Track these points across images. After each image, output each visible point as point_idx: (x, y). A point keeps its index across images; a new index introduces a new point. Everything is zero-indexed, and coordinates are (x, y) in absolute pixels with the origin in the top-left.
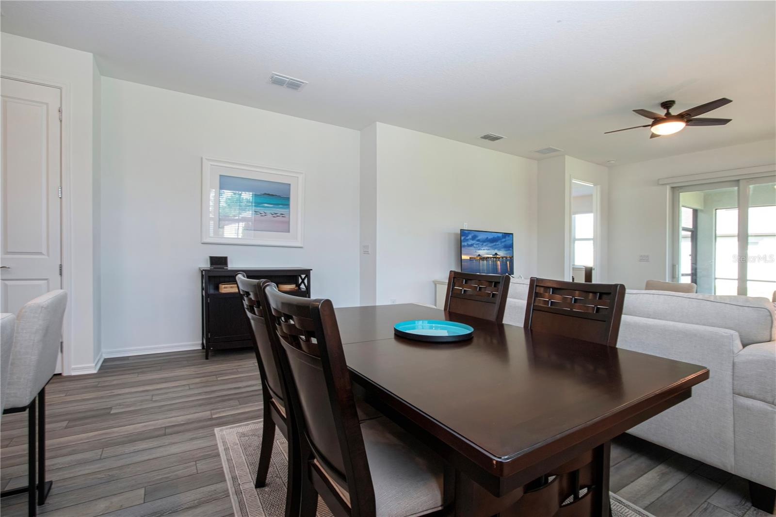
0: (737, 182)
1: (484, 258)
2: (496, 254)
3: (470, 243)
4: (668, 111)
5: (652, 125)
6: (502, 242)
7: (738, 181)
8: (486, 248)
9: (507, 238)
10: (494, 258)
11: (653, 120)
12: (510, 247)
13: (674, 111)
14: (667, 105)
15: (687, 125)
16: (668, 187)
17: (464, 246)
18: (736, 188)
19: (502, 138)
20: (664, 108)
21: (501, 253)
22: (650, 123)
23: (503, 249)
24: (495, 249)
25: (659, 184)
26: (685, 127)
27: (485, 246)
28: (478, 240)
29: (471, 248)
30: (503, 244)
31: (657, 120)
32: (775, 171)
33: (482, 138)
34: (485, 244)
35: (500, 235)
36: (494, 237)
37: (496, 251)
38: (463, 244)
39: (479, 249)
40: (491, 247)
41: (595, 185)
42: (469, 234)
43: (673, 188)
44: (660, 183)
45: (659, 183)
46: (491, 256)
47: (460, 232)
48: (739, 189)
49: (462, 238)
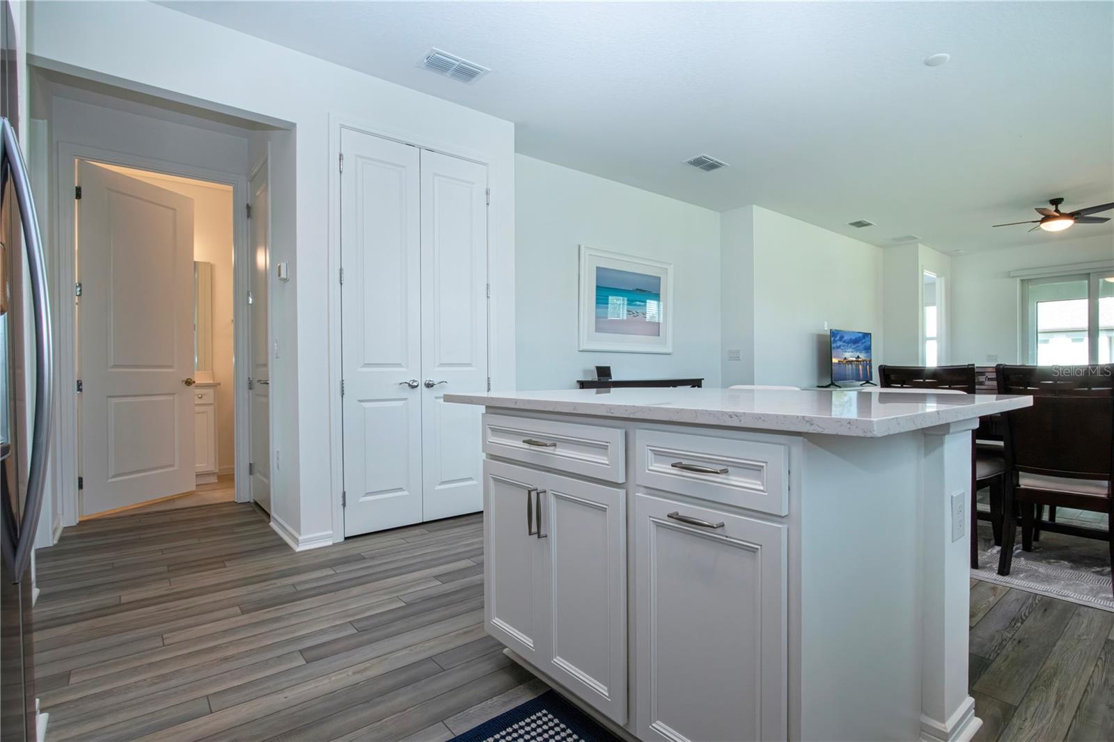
0: (1087, 276)
1: (849, 361)
2: (858, 357)
3: (838, 345)
4: (1057, 208)
5: (1042, 221)
6: (863, 343)
7: (1089, 274)
8: (850, 350)
9: (867, 339)
10: (857, 361)
11: (1043, 216)
12: (868, 349)
13: (1063, 208)
14: (1056, 202)
15: (1075, 222)
16: (1018, 280)
17: (834, 348)
18: (1086, 282)
19: (871, 224)
20: (1053, 205)
21: (863, 356)
22: (1040, 219)
23: (863, 352)
24: (857, 351)
25: (1009, 277)
26: (1073, 225)
27: (850, 347)
28: (844, 342)
29: (839, 350)
30: (864, 345)
31: (1047, 218)
32: (1112, 267)
33: (850, 224)
34: (849, 345)
35: (861, 335)
36: (856, 338)
37: (858, 354)
38: (833, 345)
39: (846, 352)
40: (854, 348)
41: (938, 277)
42: (837, 334)
43: (1022, 281)
44: (1011, 275)
45: (1009, 275)
46: (854, 359)
47: (829, 333)
48: (1089, 282)
49: (832, 339)
